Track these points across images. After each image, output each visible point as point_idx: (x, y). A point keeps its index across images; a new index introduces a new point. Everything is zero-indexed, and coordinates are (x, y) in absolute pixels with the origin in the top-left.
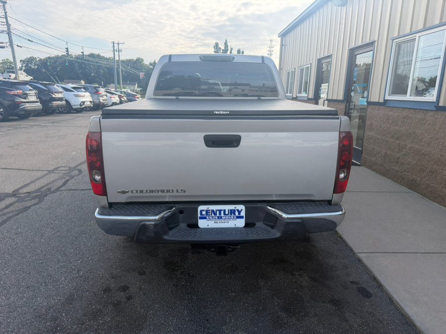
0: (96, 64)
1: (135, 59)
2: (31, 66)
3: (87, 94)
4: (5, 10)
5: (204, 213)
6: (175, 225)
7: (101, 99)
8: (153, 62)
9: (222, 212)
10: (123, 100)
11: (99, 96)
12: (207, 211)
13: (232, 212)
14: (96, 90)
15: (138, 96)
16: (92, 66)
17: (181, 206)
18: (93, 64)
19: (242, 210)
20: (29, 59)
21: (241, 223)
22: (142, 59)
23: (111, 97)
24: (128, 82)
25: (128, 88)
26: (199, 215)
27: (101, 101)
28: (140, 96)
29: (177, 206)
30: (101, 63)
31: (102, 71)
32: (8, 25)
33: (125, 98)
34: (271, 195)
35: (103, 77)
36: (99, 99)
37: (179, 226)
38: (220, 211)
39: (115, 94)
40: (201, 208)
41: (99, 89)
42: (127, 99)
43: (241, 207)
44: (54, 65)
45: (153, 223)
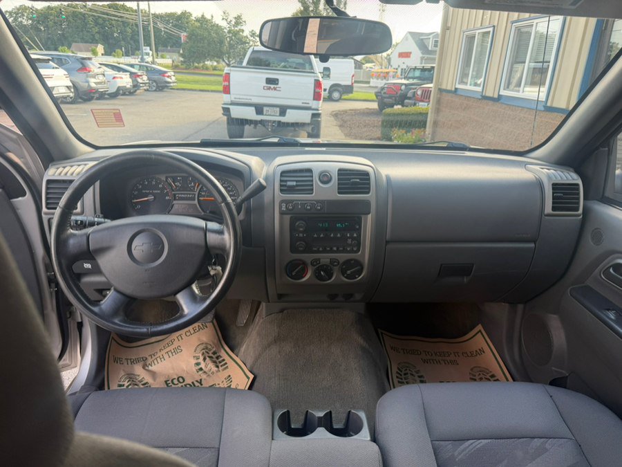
0: (120, 19)
1: (179, 13)
2: (21, 22)
3: (61, 72)
7: (93, 83)
8: (200, 16)
10: (140, 80)
11: (87, 76)
14: (82, 64)
15: (169, 74)
16: (114, 22)
18: (116, 18)
20: (18, 9)
22: (189, 13)
23: (114, 78)
24: (169, 48)
25: (168, 57)
27: (93, 85)
28: (173, 73)
30: (127, 18)
31: (129, 30)
33: (145, 78)
35: (131, 39)
36: (88, 82)
39: (125, 71)
41: (88, 62)
42: (149, 79)
44: (56, 18)
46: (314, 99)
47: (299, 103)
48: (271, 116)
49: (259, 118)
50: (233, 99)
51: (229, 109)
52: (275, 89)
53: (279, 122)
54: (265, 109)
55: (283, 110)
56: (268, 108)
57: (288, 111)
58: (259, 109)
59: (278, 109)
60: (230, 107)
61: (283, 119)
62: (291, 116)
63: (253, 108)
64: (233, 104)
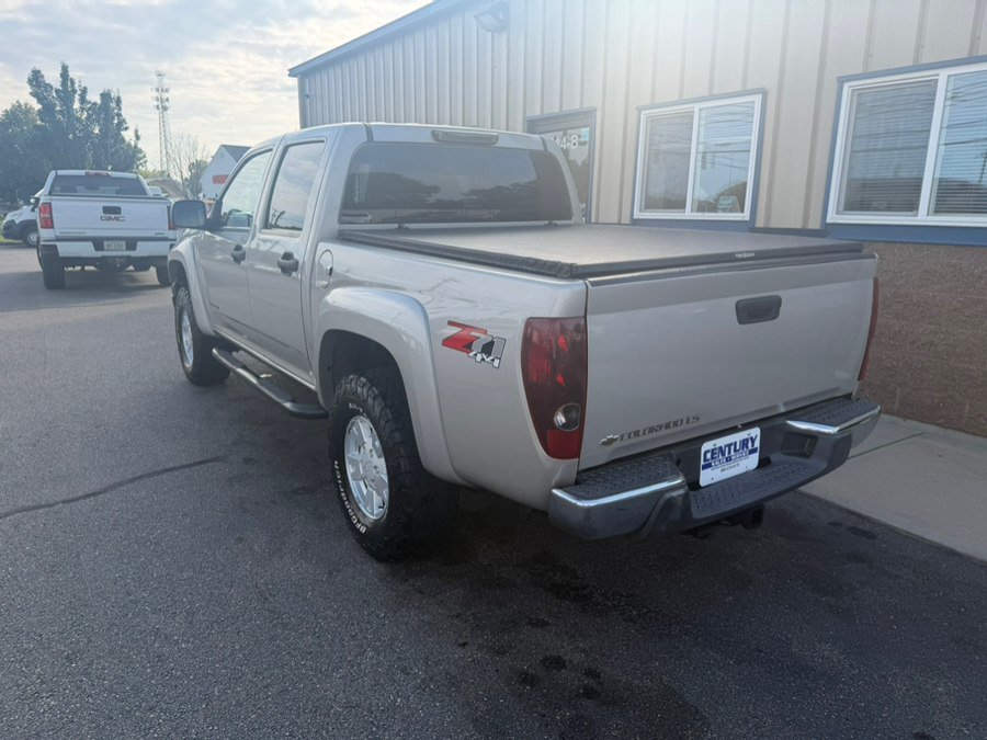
5: (709, 456)
9: (732, 448)
12: (713, 452)
13: (744, 443)
21: (752, 461)
26: (702, 463)
38: (729, 446)
40: (707, 446)
43: (756, 432)
46: (170, 229)
47: (152, 234)
48: (116, 251)
49: (100, 254)
50: (58, 234)
51: (55, 246)
52: (117, 219)
53: (129, 257)
54: (105, 243)
55: (131, 243)
56: (110, 243)
57: (139, 243)
58: (98, 243)
59: (124, 243)
60: (58, 244)
61: (133, 254)
62: (143, 250)
63: (91, 243)
64: (59, 239)
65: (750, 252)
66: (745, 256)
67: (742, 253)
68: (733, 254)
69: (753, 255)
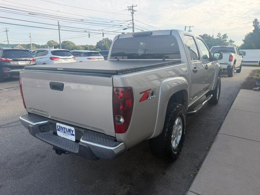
4: (133, 16)
6: (47, 130)
12: (60, 127)
13: (69, 130)
17: (50, 121)
19: (73, 130)
26: (57, 128)
29: (49, 120)
32: (133, 24)
34: (89, 127)
37: (49, 132)
38: (65, 128)
40: (58, 124)
45: (31, 126)
46: (229, 61)
65: (62, 68)
66: (60, 69)
67: (59, 68)
68: (57, 68)
69: (63, 69)
